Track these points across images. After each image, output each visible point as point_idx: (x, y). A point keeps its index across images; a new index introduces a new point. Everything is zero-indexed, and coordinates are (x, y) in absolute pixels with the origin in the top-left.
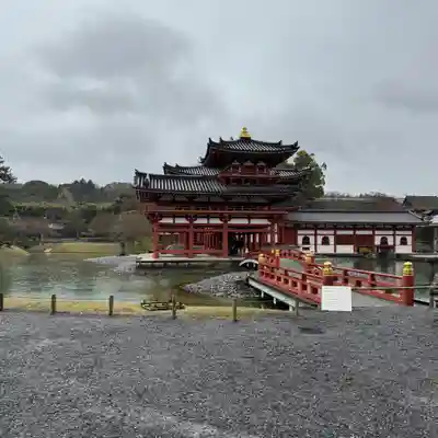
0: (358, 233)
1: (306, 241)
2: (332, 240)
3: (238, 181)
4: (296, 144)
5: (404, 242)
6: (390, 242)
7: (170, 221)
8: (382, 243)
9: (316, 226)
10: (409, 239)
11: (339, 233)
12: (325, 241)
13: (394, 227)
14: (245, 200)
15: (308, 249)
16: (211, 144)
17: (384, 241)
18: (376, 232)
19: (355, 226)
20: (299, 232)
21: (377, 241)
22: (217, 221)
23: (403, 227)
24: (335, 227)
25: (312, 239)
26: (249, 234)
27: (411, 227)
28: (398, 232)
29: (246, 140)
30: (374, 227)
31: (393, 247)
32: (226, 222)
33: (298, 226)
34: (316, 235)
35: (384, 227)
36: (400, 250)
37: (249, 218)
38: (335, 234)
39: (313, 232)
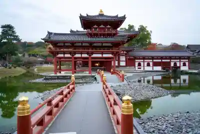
0: (163, 61)
1: (139, 65)
2: (151, 64)
4: (125, 16)
5: (184, 65)
6: (178, 65)
7: (62, 56)
8: (174, 65)
9: (144, 58)
10: (187, 63)
12: (148, 65)
13: (180, 58)
14: (100, 45)
15: (140, 68)
16: (81, 17)
18: (172, 60)
19: (162, 58)
20: (136, 60)
21: (172, 64)
22: (86, 56)
23: (184, 58)
24: (153, 58)
25: (142, 64)
27: (188, 58)
28: (182, 60)
30: (170, 58)
31: (180, 67)
32: (90, 56)
33: (136, 58)
34: (144, 62)
35: (175, 58)
36: (183, 68)
37: (102, 54)
38: (153, 62)
39: (142, 60)
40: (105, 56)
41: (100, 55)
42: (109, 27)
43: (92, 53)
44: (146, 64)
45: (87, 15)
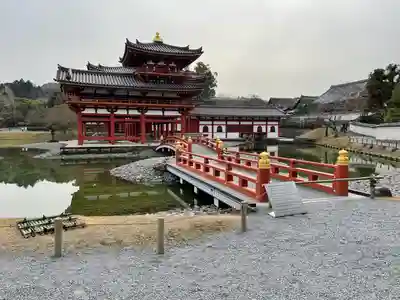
0: (242, 123)
1: (206, 129)
2: (224, 128)
3: (153, 78)
5: (273, 130)
6: (264, 130)
7: (92, 111)
8: (258, 131)
9: (213, 119)
10: (276, 128)
11: (229, 123)
12: (220, 130)
13: (267, 119)
14: (160, 95)
15: (207, 135)
16: (128, 44)
17: (260, 129)
18: (255, 123)
19: (240, 119)
20: (201, 123)
21: (255, 130)
22: (135, 113)
23: (272, 119)
24: (226, 119)
25: (210, 127)
26: (162, 124)
27: (278, 119)
28: (269, 123)
29: (159, 43)
30: (253, 119)
31: (266, 134)
33: (200, 118)
34: (213, 125)
35: (260, 119)
36: (271, 135)
37: (163, 110)
38: (226, 125)
39: (210, 123)
40: (167, 113)
41: (160, 113)
42: (173, 65)
43: (147, 109)
44: (216, 128)
45: (138, 42)
